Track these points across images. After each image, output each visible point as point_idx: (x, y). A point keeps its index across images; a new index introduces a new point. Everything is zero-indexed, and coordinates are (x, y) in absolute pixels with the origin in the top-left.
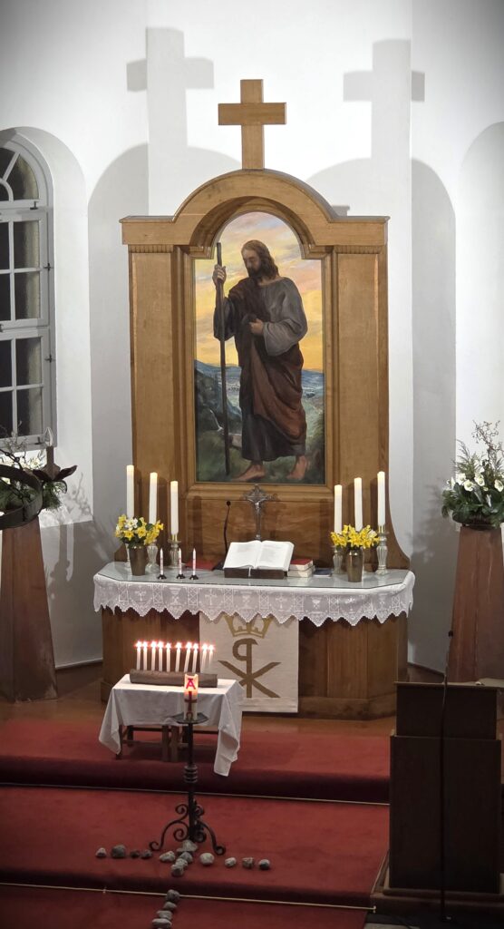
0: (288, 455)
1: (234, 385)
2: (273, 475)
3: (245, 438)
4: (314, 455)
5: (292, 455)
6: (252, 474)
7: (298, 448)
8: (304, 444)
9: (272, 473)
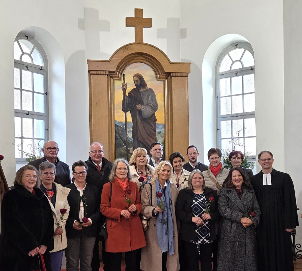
1: (130, 130)
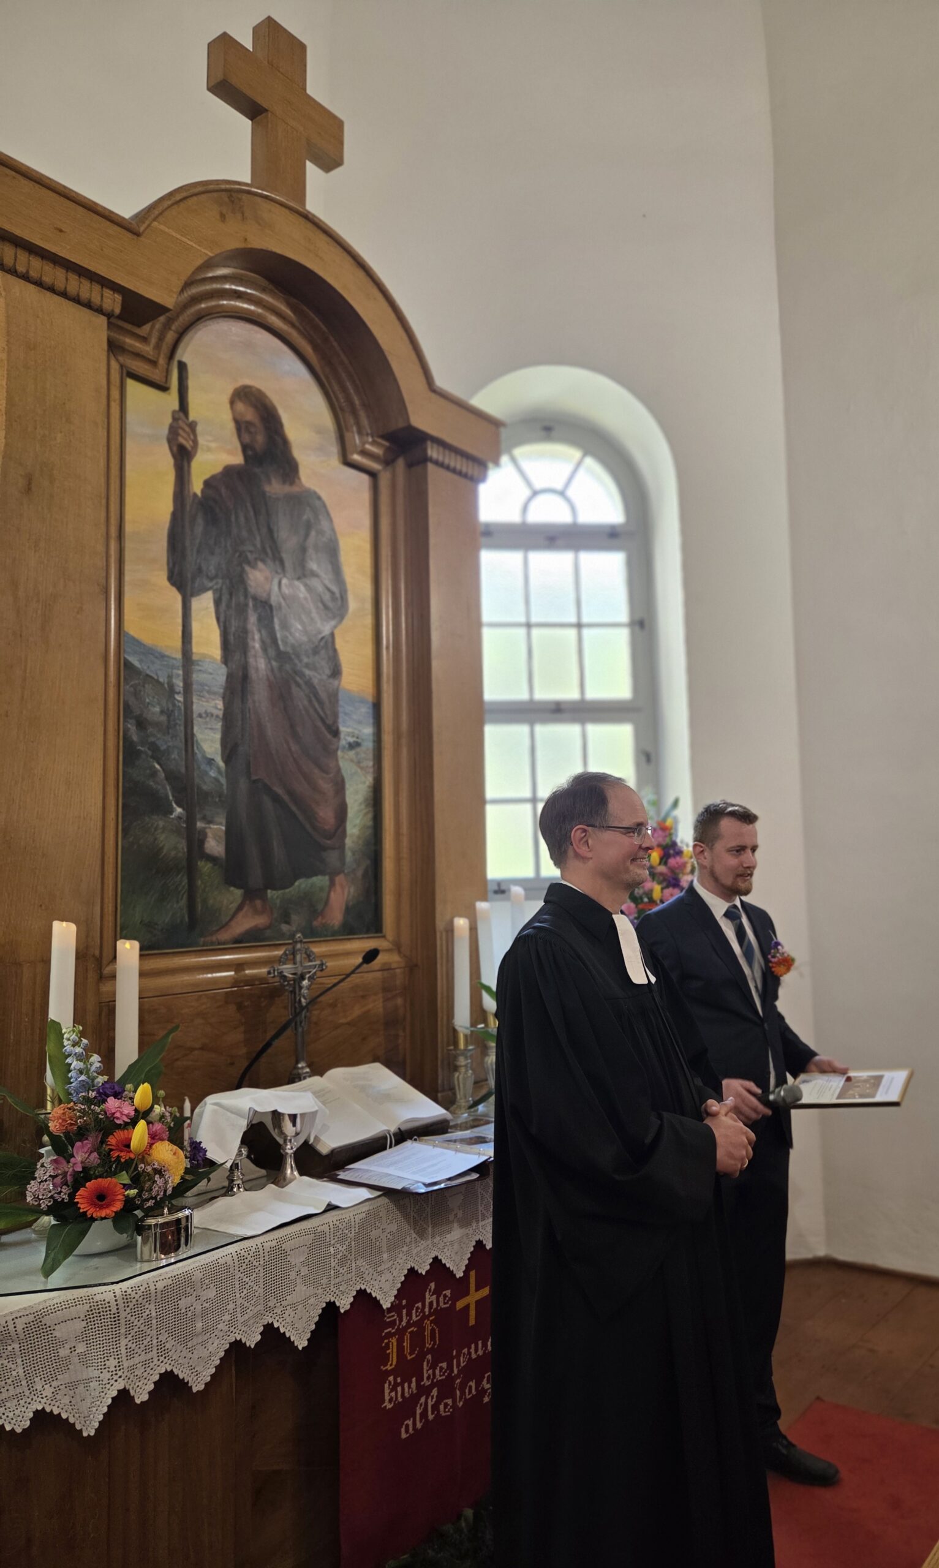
0: (316, 875)
1: (209, 708)
2: (288, 923)
3: (233, 837)
4: (360, 873)
5: (323, 873)
6: (245, 923)
7: (332, 857)
8: (342, 847)
9: (286, 918)
